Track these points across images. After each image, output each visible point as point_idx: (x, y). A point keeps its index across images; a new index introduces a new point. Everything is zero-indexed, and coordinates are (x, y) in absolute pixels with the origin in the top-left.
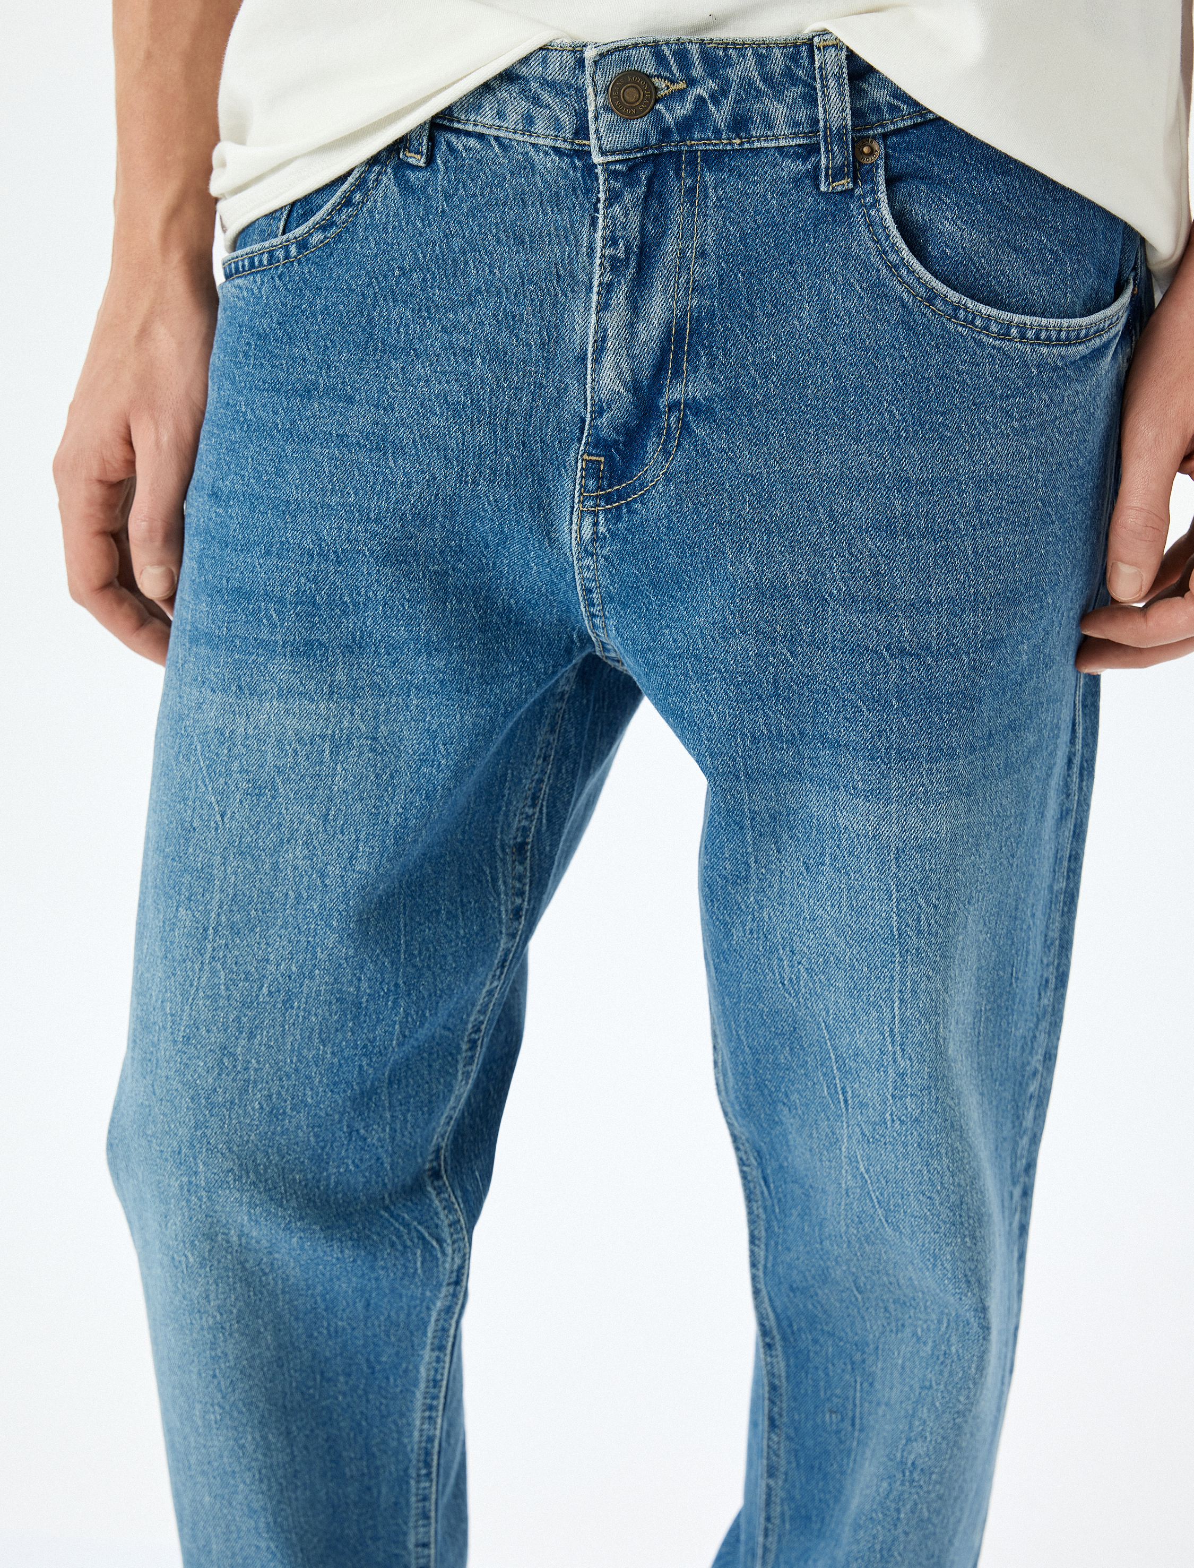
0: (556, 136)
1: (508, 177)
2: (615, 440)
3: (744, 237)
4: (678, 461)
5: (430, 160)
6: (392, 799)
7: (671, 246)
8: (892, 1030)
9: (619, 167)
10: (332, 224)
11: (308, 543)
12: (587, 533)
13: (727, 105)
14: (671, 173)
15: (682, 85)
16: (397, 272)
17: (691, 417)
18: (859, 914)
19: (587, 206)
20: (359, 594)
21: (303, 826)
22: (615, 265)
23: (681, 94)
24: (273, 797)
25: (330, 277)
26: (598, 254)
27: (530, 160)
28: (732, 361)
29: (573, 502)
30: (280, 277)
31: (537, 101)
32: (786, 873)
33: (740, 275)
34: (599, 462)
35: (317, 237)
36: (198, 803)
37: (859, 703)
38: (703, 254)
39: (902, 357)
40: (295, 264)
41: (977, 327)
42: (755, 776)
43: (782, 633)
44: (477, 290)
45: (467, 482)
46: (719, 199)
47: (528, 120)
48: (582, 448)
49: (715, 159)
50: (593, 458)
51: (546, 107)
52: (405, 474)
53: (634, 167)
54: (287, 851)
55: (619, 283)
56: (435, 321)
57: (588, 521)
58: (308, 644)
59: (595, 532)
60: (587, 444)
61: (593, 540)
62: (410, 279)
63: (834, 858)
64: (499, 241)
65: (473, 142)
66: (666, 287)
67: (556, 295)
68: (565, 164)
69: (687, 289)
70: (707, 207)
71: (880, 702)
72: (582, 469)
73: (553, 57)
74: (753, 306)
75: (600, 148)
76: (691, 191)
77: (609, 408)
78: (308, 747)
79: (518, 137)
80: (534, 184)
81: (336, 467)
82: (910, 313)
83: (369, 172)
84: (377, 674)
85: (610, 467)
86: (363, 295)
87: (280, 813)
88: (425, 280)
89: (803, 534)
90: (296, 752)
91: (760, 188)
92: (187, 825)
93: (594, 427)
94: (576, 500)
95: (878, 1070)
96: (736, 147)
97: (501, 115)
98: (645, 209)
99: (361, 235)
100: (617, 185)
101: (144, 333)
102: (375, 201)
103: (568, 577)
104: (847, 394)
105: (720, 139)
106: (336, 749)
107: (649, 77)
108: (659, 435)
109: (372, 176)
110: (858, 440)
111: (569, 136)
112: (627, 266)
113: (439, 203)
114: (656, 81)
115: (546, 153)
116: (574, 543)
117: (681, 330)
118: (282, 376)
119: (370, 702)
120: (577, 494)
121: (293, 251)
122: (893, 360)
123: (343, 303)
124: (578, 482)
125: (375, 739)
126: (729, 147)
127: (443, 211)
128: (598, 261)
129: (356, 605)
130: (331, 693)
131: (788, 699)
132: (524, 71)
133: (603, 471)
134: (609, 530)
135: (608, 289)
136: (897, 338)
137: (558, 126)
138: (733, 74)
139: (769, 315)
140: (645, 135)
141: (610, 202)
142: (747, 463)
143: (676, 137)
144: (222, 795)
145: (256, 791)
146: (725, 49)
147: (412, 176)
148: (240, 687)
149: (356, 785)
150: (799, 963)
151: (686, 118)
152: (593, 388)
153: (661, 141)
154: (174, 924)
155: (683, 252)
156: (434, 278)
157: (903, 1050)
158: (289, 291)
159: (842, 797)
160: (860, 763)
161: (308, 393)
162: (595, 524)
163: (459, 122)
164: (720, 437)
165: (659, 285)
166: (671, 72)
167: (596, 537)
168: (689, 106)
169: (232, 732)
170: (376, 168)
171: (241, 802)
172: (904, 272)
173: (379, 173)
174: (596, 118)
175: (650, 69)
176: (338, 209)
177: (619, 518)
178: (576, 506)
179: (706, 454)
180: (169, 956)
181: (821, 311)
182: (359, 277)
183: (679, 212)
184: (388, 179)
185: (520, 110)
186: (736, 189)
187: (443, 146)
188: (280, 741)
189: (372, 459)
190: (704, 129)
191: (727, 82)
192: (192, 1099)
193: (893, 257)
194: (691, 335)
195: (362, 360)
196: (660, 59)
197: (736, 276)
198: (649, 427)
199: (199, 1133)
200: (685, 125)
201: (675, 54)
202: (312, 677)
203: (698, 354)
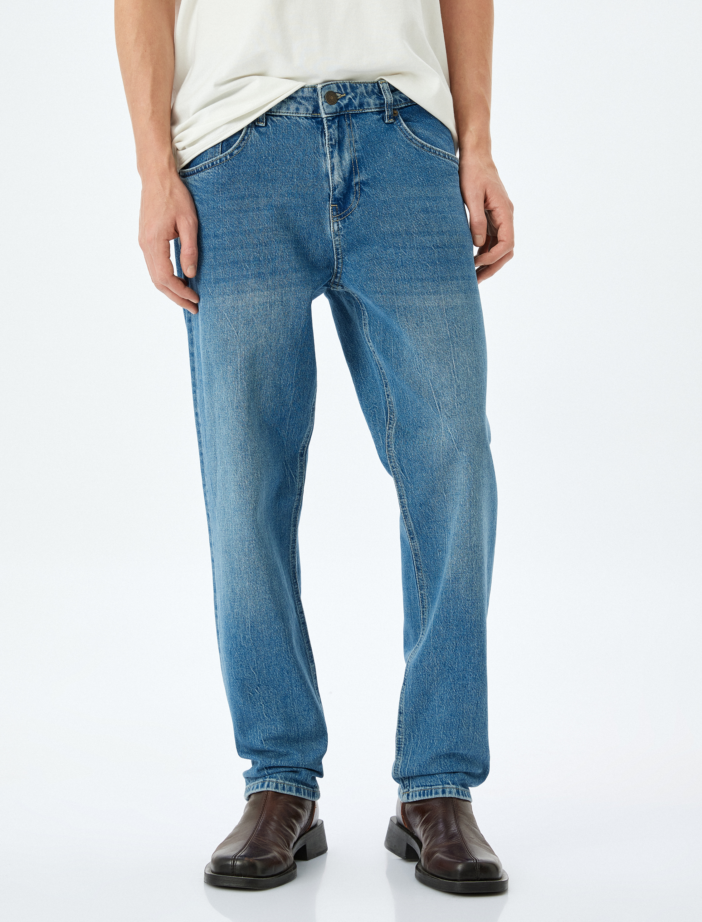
0: (307, 113)
1: (292, 126)
2: (340, 198)
3: (367, 136)
4: (361, 200)
5: (266, 124)
6: (289, 320)
7: (347, 140)
8: (453, 371)
9: (330, 118)
10: (240, 147)
11: (255, 241)
12: (336, 228)
13: (358, 99)
14: (343, 120)
15: (345, 95)
16: (264, 158)
17: (363, 186)
18: (437, 334)
19: (319, 132)
20: (273, 255)
21: (263, 332)
22: (332, 146)
23: (344, 97)
24: (253, 324)
25: (242, 162)
26: (327, 144)
27: (298, 122)
28: (371, 169)
29: (330, 220)
30: (225, 166)
31: (300, 103)
32: (410, 329)
33: (368, 146)
34: (336, 206)
35: (236, 152)
36: (228, 331)
37: (427, 264)
38: (356, 142)
39: (419, 163)
40: (229, 161)
41: (437, 154)
42: (398, 293)
43: (401, 246)
44: (290, 160)
45: (298, 216)
46: (358, 127)
47: (297, 109)
48: (331, 203)
49: (355, 115)
50: (334, 205)
51: (303, 105)
52: (280, 215)
53: (334, 118)
54: (259, 340)
55: (335, 151)
56: (279, 170)
57: (336, 225)
58: (259, 273)
59: (338, 228)
60: (332, 201)
61: (338, 230)
62: (268, 159)
63: (426, 318)
64: (294, 145)
65: (279, 118)
66: (348, 151)
67: (315, 158)
68: (310, 121)
69: (354, 151)
70: (355, 129)
71: (433, 263)
72: (331, 209)
73: (306, 90)
74: (374, 154)
75: (325, 113)
76: (349, 125)
77: (338, 187)
78: (263, 306)
79: (294, 115)
80: (301, 128)
81: (258, 217)
82: (418, 151)
83: (247, 130)
84: (281, 281)
85: (339, 207)
86: (255, 166)
87: (256, 329)
88: (273, 159)
89: (402, 216)
90: (259, 308)
91: (369, 122)
92: (226, 340)
93: (333, 195)
94: (331, 219)
95: (451, 388)
96: (361, 112)
97: (288, 109)
98: (338, 130)
99: (249, 148)
100: (330, 124)
101: (171, 193)
102: (252, 138)
103: (331, 246)
104: (406, 175)
105: (356, 110)
106: (271, 306)
107: (336, 93)
108: (354, 194)
109: (249, 131)
110: (412, 187)
111: (311, 113)
112: (336, 147)
113: (272, 136)
114: (338, 94)
115: (303, 119)
116: (332, 233)
117: (355, 162)
118: (233, 195)
119: (279, 290)
120: (331, 217)
121: (228, 157)
122: (417, 164)
123: (249, 169)
124: (331, 213)
125: (282, 302)
126: (359, 112)
127: (274, 138)
128: (327, 146)
129: (272, 259)
130: (268, 288)
131: (406, 267)
132: (296, 95)
133: (338, 209)
134: (342, 226)
135: (332, 153)
136: (417, 158)
137: (308, 110)
138: (358, 91)
139: (379, 156)
140: (336, 109)
141: (328, 128)
142: (382, 198)
143: (344, 109)
144: (237, 327)
145: (248, 323)
146: (356, 84)
147: (261, 129)
148: (238, 291)
149: (278, 317)
150: (421, 358)
151: (347, 104)
152: (332, 182)
153: (340, 111)
154: (227, 372)
155: (350, 142)
156: (276, 158)
157: (458, 377)
158: (229, 169)
159: (426, 296)
160: (430, 284)
161: (243, 198)
162: (338, 225)
163: (274, 113)
164: (372, 191)
165: (346, 151)
166: (342, 91)
167: (339, 229)
168: (347, 100)
169: (237, 306)
170: (249, 129)
171: (243, 327)
172: (414, 140)
173: (251, 130)
174: (323, 105)
175: (336, 91)
176: (241, 142)
177: (345, 222)
178: (331, 221)
179: (369, 196)
180: (227, 383)
181: (393, 154)
182: (252, 161)
183: (347, 130)
184: (254, 131)
185: (295, 107)
186: (362, 123)
187: (270, 120)
188: (254, 305)
189: (269, 212)
190: (352, 107)
191: (356, 93)
192: (242, 426)
193: (410, 137)
194: (358, 163)
195: (258, 185)
196: (339, 87)
197: (367, 147)
198: (350, 192)
199: (247, 436)
200: (347, 106)
201: (342, 86)
202: (261, 284)
203: (361, 168)
